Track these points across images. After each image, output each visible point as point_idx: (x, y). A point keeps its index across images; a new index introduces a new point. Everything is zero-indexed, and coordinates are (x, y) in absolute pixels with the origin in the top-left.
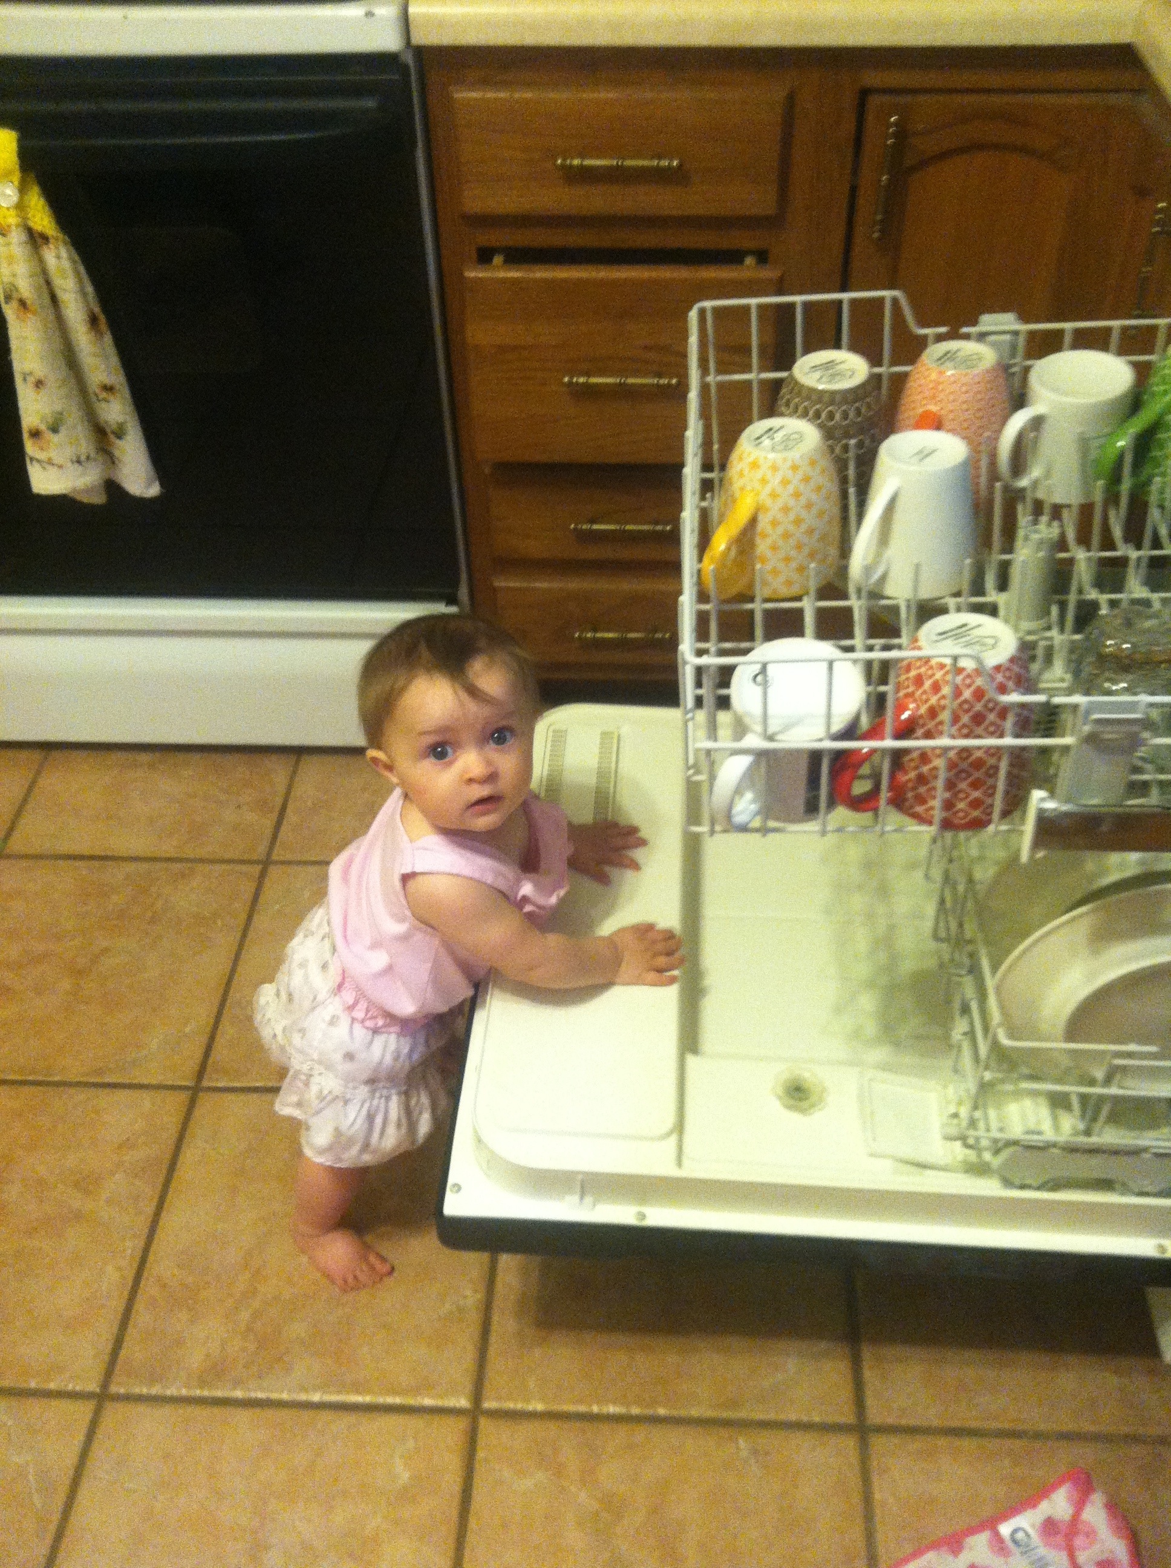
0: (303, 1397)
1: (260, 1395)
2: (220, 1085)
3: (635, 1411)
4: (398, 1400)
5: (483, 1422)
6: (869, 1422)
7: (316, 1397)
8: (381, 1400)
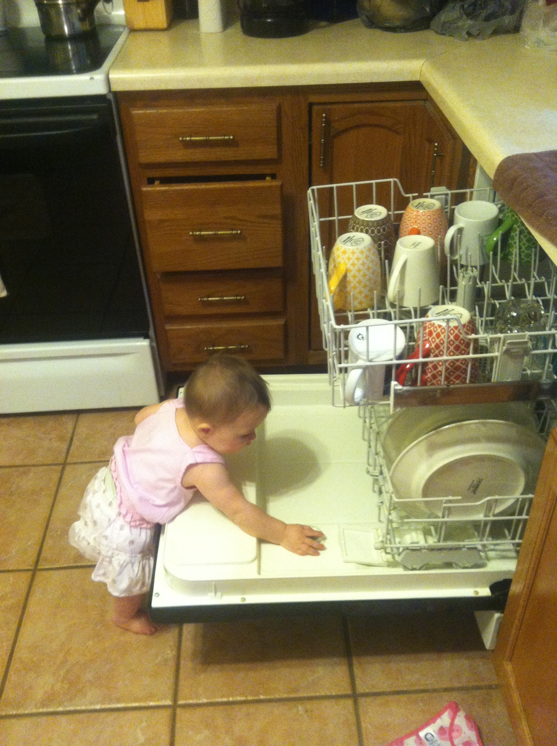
0: (92, 707)
1: (72, 708)
2: (47, 567)
3: (250, 698)
4: (137, 704)
5: (179, 711)
6: (358, 693)
7: (98, 707)
8: (130, 705)
